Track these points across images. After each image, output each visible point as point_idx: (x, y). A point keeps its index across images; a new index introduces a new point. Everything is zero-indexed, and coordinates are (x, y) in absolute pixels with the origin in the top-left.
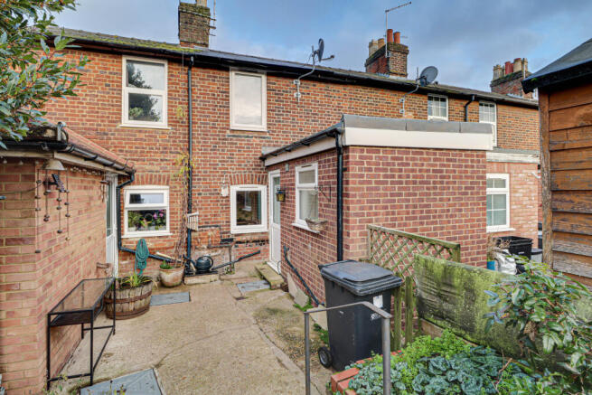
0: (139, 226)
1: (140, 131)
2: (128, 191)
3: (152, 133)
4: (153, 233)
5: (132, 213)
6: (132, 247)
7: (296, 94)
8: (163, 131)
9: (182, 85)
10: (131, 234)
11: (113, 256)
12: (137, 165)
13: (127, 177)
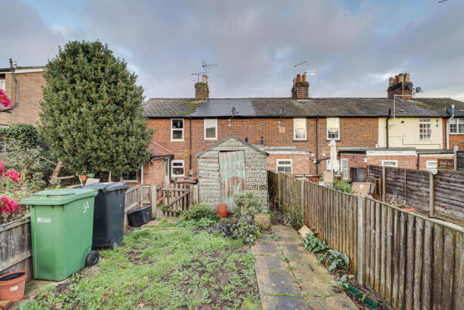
0: (176, 174)
1: (176, 142)
2: (173, 162)
3: (179, 143)
4: (180, 176)
5: (174, 169)
6: (174, 180)
7: (230, 125)
8: (182, 142)
9: (188, 126)
10: (173, 176)
11: (167, 181)
12: (175, 154)
13: (172, 157)
